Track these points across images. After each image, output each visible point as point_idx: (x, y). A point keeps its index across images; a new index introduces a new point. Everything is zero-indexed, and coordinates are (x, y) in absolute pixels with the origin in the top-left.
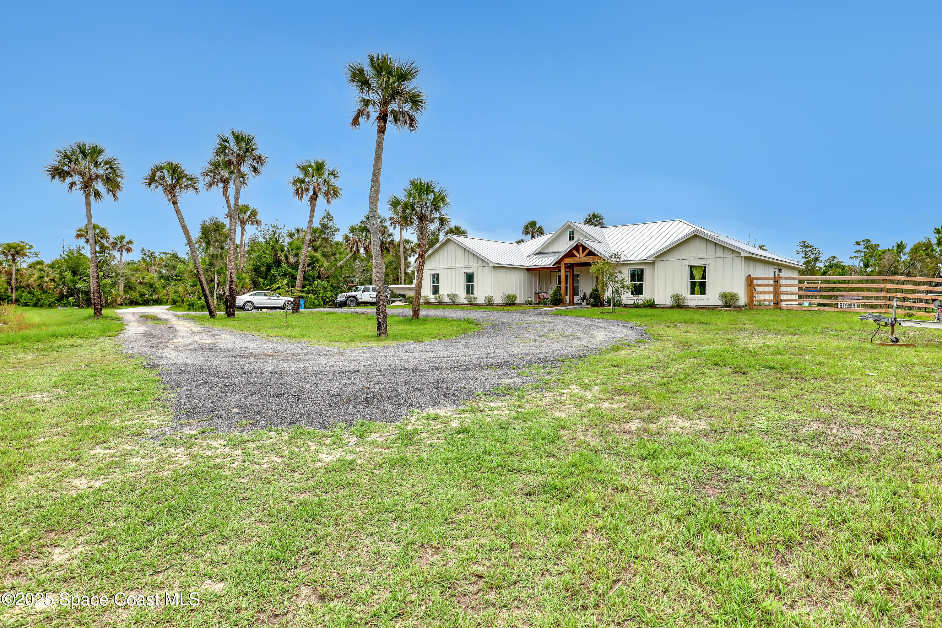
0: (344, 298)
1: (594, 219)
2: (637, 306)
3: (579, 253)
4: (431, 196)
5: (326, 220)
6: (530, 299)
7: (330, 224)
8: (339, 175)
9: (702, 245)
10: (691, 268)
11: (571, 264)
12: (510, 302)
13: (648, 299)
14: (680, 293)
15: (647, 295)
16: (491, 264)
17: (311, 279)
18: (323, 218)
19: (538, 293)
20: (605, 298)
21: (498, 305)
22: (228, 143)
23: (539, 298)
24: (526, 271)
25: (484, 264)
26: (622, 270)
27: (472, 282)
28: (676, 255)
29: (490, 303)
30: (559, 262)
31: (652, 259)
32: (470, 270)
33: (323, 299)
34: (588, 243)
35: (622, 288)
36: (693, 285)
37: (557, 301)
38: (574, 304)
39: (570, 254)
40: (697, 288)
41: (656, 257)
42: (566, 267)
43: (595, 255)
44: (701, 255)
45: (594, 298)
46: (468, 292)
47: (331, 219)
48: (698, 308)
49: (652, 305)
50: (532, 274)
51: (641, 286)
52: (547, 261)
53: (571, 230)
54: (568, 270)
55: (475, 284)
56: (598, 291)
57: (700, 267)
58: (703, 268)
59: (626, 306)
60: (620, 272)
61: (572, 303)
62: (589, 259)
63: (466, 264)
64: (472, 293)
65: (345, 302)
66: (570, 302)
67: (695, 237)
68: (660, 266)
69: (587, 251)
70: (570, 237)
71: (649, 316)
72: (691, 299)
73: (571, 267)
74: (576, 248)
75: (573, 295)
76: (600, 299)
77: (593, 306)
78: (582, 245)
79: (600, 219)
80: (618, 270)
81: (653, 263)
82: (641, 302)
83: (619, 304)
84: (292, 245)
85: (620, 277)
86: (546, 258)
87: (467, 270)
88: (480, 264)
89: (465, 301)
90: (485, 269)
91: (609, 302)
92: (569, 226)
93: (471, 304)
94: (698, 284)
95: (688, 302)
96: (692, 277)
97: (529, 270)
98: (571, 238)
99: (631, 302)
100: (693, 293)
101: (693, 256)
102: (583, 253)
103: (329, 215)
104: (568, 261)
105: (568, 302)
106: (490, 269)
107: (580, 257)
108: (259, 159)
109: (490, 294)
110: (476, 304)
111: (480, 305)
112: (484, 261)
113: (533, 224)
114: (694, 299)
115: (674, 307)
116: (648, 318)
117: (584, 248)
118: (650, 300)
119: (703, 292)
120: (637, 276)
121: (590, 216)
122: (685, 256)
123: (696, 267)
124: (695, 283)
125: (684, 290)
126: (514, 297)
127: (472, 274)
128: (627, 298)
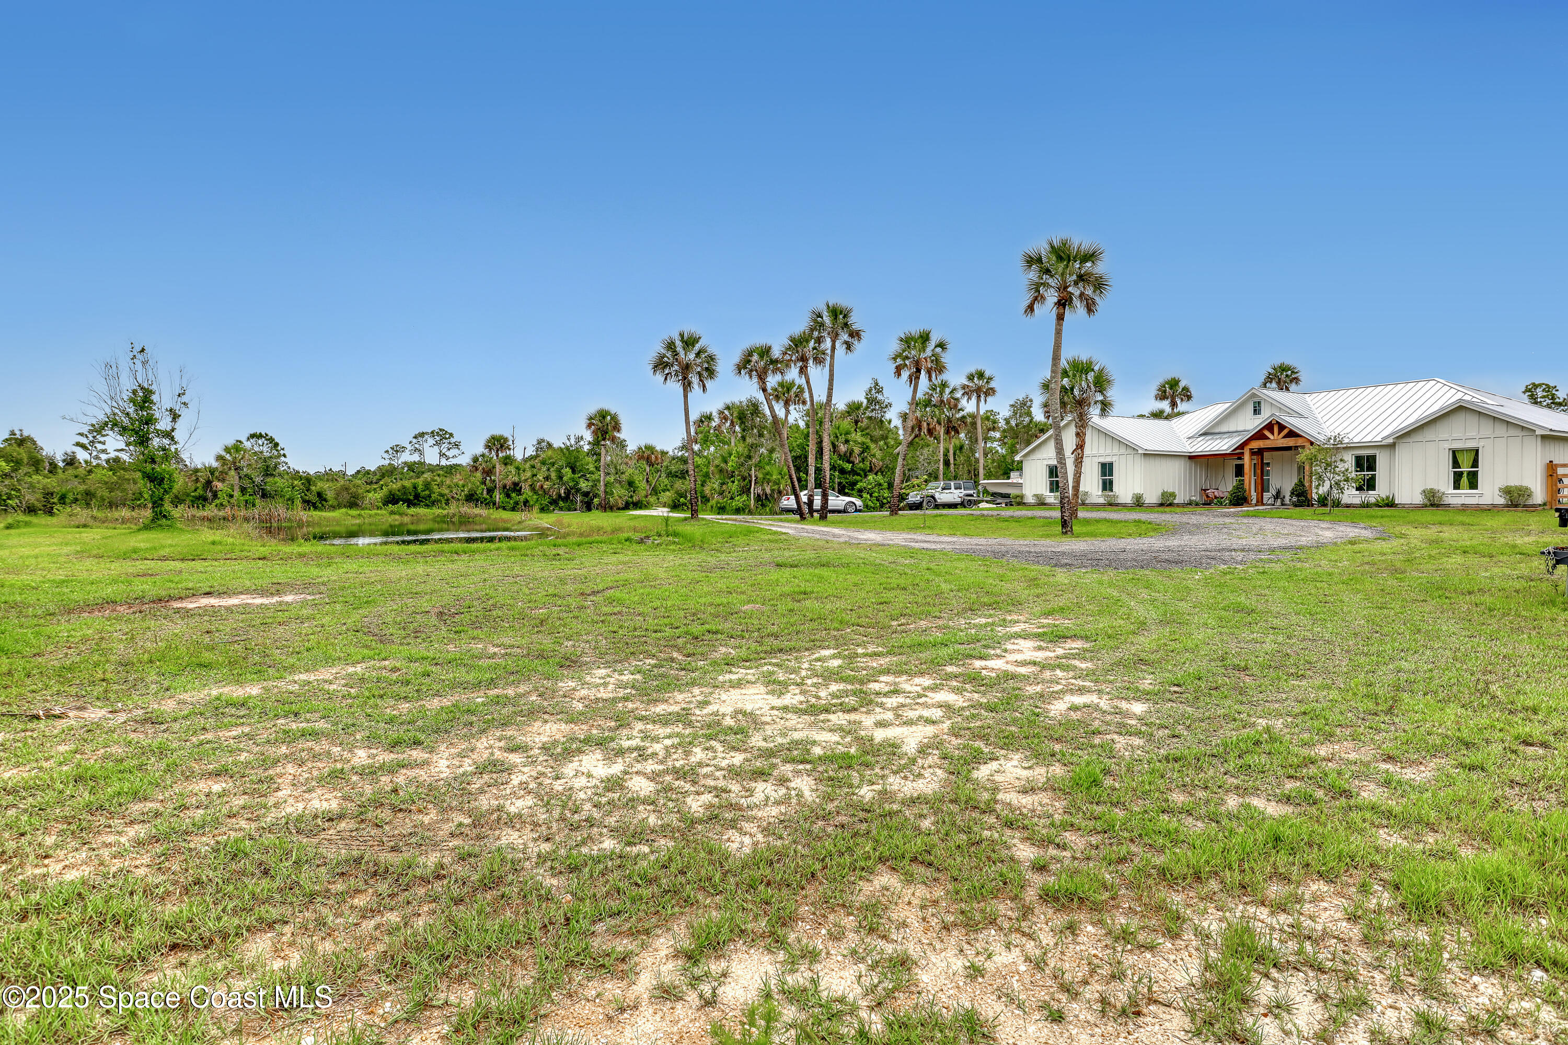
0: (918, 498)
1: (1282, 374)
2: (1365, 505)
3: (1273, 434)
4: (1091, 376)
5: (874, 391)
6: (1194, 498)
7: (880, 397)
8: (948, 346)
9: (1472, 420)
10: (1454, 453)
11: (1259, 449)
12: (1166, 502)
13: (1384, 497)
14: (1436, 487)
15: (1381, 491)
16: (1140, 451)
17: (862, 473)
18: (870, 390)
19: (1205, 490)
20: (1315, 497)
21: (1151, 507)
22: (822, 318)
23: (1208, 496)
24: (1187, 459)
25: (1129, 451)
26: (1345, 458)
27: (1111, 474)
28: (1429, 434)
29: (1138, 503)
30: (1242, 446)
31: (1391, 440)
32: (1107, 460)
33: (878, 500)
34: (1287, 419)
35: (1345, 481)
36: (1458, 477)
37: (1239, 499)
38: (1263, 504)
39: (1259, 435)
40: (1464, 480)
41: (1397, 438)
42: (1253, 453)
43: (1298, 435)
44: (1470, 434)
45: (1298, 496)
46: (1104, 489)
47: (880, 391)
48: (1465, 508)
49: (1390, 504)
50: (1196, 464)
51: (1373, 478)
52: (1224, 445)
53: (1257, 400)
54: (1255, 457)
55: (1116, 478)
56: (1303, 485)
57: (1468, 450)
58: (1473, 454)
59: (1348, 506)
60: (1341, 460)
61: (1260, 502)
62: (1290, 442)
63: (1102, 451)
64: (1111, 490)
65: (921, 503)
66: (1257, 502)
67: (1460, 409)
68: (1403, 451)
69: (1286, 431)
70: (1255, 411)
71: (1387, 516)
72: (1453, 495)
73: (1260, 452)
74: (1269, 427)
75: (1263, 491)
76: (1306, 498)
77: (1296, 506)
78: (1278, 422)
79: (1293, 372)
80: (1339, 457)
81: (1392, 446)
82: (1373, 500)
83: (1337, 504)
84: (841, 429)
85: (1341, 467)
86: (1219, 441)
87: (1102, 460)
88: (1123, 450)
89: (1102, 501)
90: (1130, 458)
91: (1323, 502)
92: (1254, 395)
93: (1111, 505)
94: (1465, 475)
95: (1448, 500)
96: (1456, 464)
97: (1192, 458)
98: (1257, 411)
99: (1357, 501)
100: (1457, 486)
101: (1456, 435)
102: (1279, 434)
103: (877, 384)
104: (1256, 445)
105: (1254, 501)
106: (1138, 458)
107: (1276, 439)
108: (855, 334)
109: (1138, 490)
110: (1117, 505)
111: (1124, 506)
112: (1131, 448)
113: (1174, 383)
114: (1459, 495)
115: (1426, 506)
116: (1385, 519)
117: (1282, 427)
118: (1388, 497)
119: (1473, 485)
120: (1366, 463)
121: (1274, 369)
122: (1445, 436)
123: (1462, 450)
124: (1462, 473)
125: (1443, 483)
126: (1173, 495)
127: (1111, 464)
128: (1351, 495)
